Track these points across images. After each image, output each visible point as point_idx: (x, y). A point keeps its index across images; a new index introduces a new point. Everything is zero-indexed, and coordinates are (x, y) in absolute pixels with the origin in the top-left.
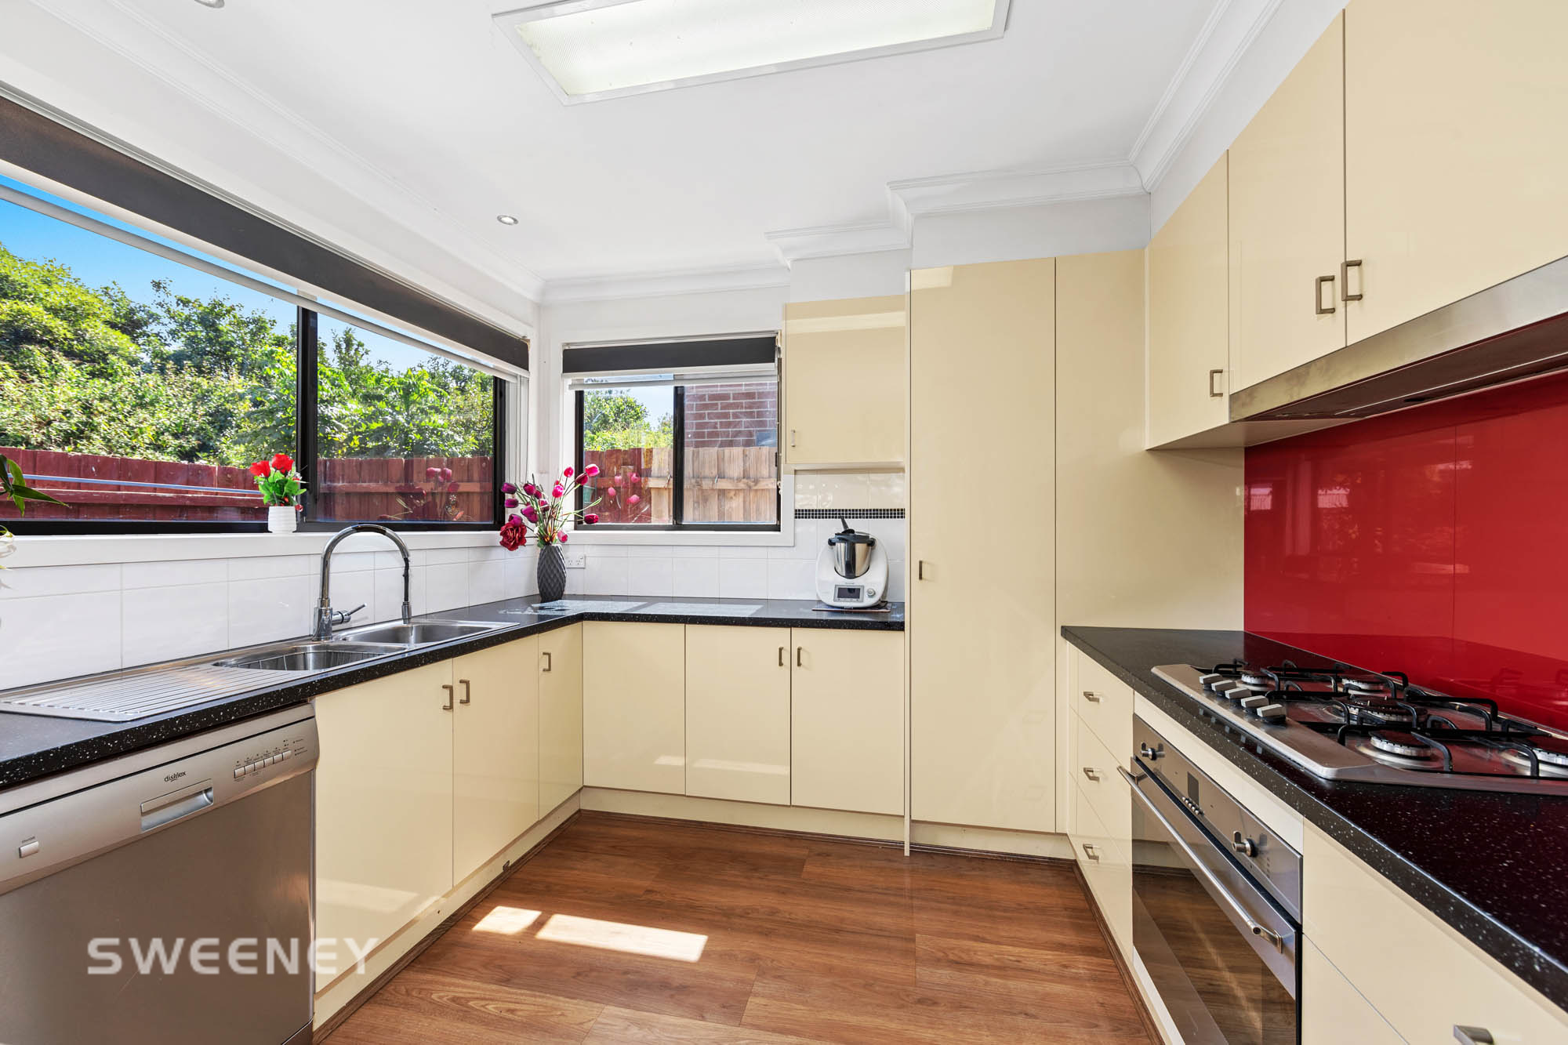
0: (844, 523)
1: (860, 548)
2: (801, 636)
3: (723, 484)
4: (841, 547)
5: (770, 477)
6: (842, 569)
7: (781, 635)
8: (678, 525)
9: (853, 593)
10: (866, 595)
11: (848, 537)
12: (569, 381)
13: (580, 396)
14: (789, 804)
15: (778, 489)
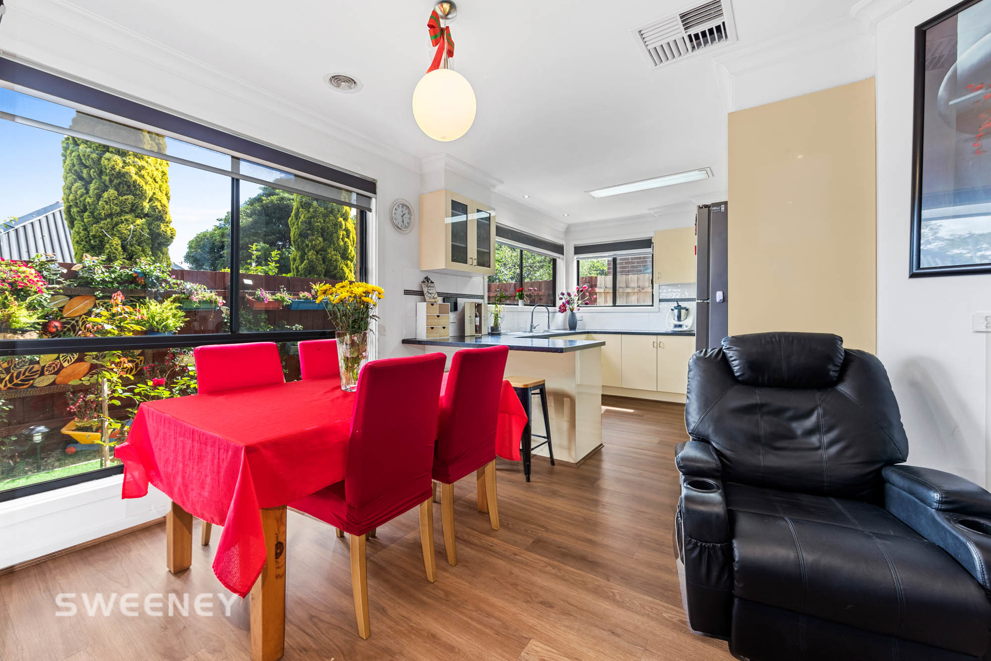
0: (678, 303)
1: (683, 311)
2: (660, 338)
3: (629, 290)
4: (676, 311)
5: (649, 287)
6: (676, 319)
7: (654, 338)
8: (614, 305)
9: (680, 326)
10: (685, 327)
11: (679, 308)
12: (575, 257)
13: (578, 262)
14: (656, 390)
15: (653, 292)
